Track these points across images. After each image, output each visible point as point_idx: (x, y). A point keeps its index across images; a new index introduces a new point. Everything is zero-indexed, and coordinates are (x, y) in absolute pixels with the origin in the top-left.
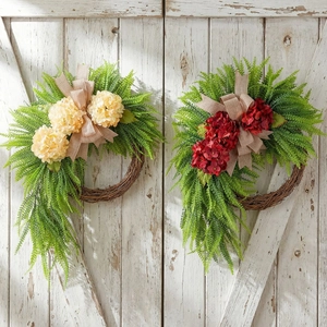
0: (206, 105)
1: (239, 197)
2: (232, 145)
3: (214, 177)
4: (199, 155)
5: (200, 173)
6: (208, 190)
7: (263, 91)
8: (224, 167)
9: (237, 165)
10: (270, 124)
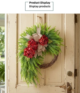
0: (28, 37)
1: (38, 65)
2: (36, 49)
3: (30, 58)
4: (26, 52)
5: (26, 57)
6: (29, 62)
7: (45, 33)
8: (33, 56)
9: (37, 55)
10: (47, 43)
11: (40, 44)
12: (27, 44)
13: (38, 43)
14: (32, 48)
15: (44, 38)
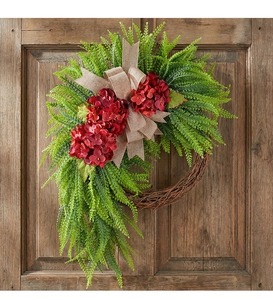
11: (138, 108)
12: (83, 112)
13: (126, 106)
14: (106, 127)
15: (151, 85)
